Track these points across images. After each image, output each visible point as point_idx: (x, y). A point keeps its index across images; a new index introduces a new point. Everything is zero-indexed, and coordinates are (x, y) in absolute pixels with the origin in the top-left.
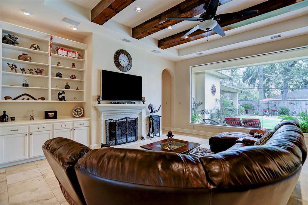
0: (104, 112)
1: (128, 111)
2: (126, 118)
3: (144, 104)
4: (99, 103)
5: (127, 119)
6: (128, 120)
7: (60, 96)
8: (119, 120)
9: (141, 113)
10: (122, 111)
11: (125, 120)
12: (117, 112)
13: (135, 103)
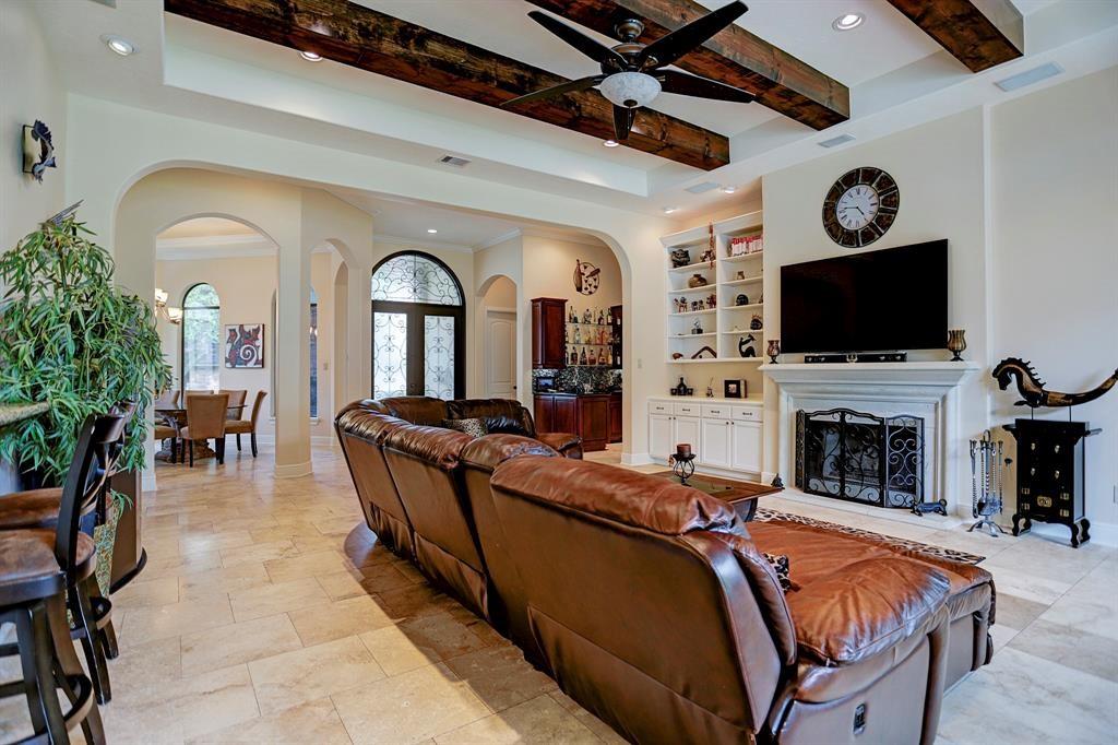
0: (789, 388)
1: (872, 389)
2: (843, 412)
3: (957, 359)
4: (774, 362)
5: (843, 417)
6: (849, 419)
7: (744, 348)
8: (816, 414)
9: (944, 399)
10: (848, 389)
11: (837, 418)
12: (829, 388)
13: (903, 358)
